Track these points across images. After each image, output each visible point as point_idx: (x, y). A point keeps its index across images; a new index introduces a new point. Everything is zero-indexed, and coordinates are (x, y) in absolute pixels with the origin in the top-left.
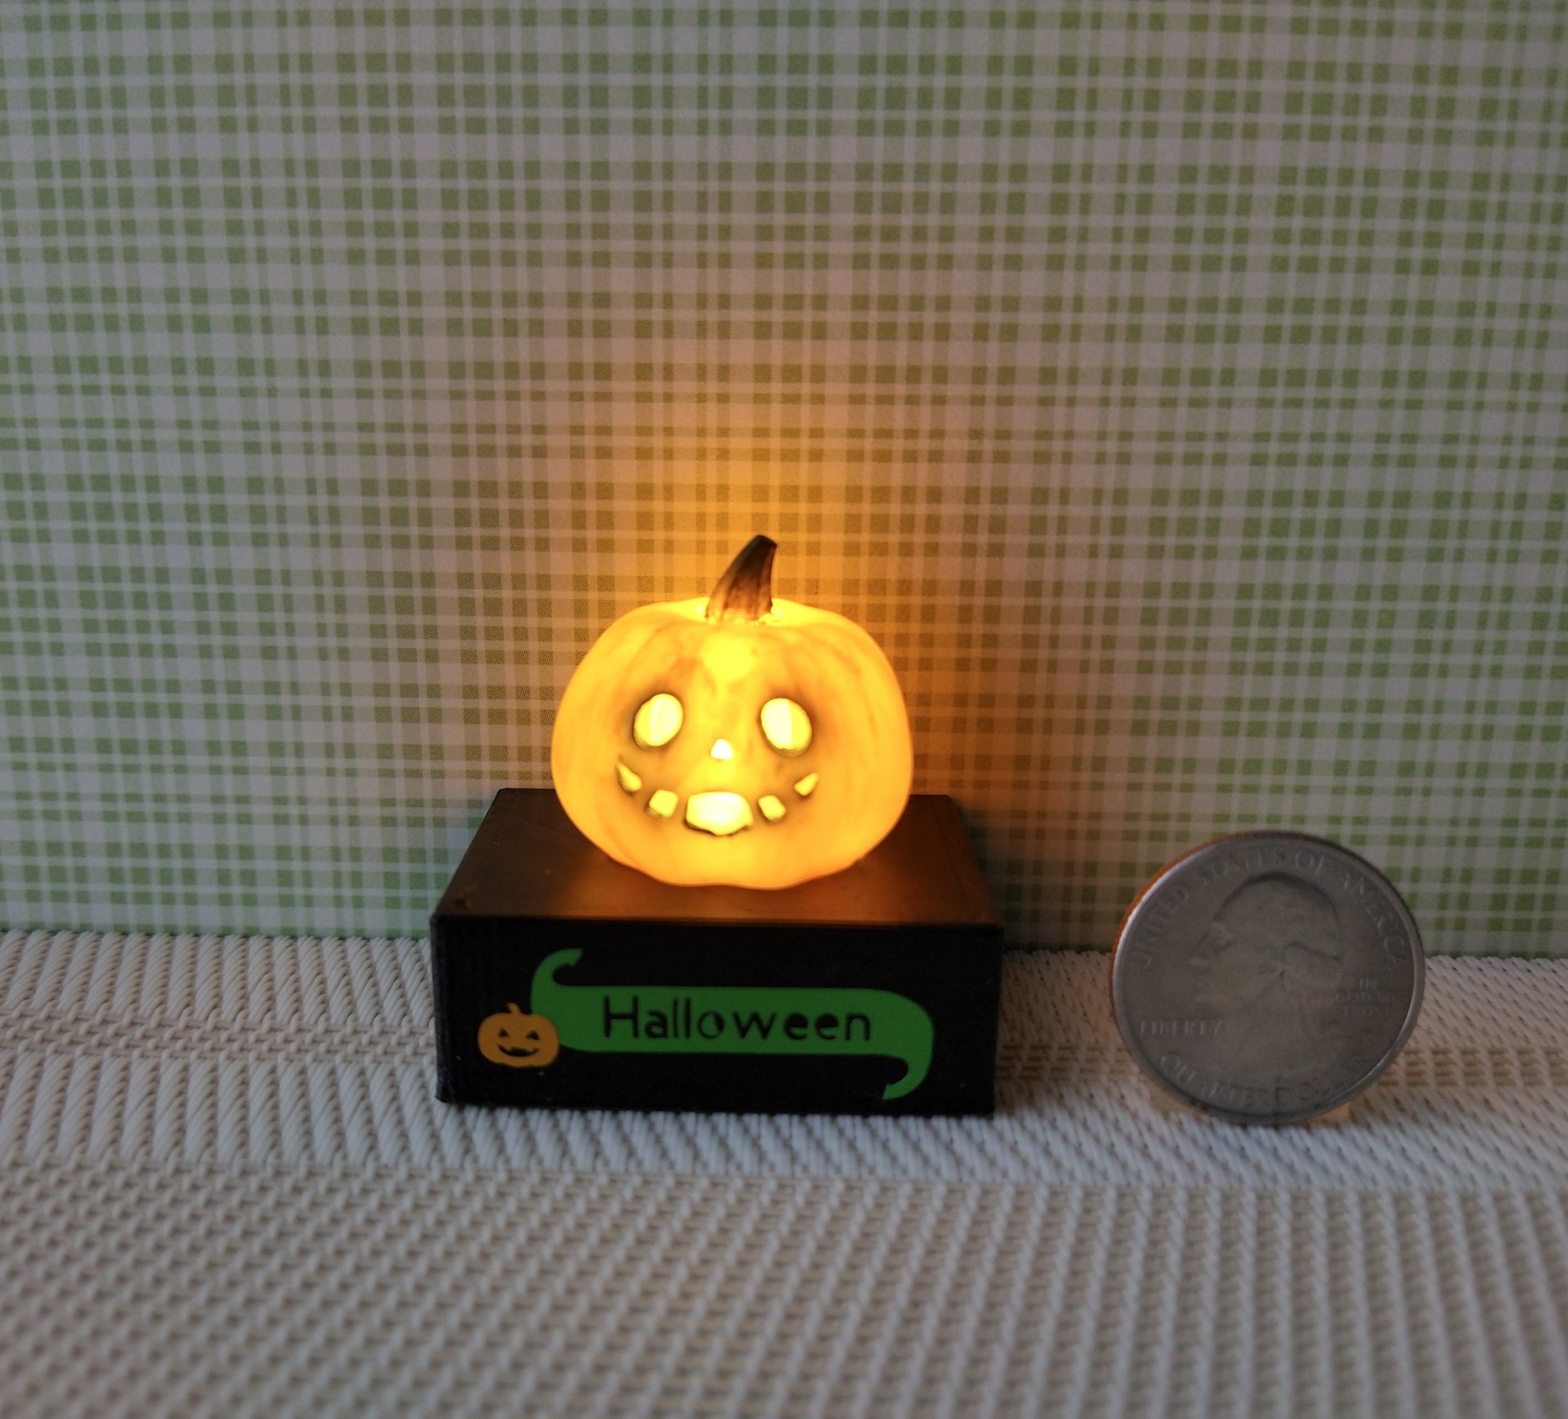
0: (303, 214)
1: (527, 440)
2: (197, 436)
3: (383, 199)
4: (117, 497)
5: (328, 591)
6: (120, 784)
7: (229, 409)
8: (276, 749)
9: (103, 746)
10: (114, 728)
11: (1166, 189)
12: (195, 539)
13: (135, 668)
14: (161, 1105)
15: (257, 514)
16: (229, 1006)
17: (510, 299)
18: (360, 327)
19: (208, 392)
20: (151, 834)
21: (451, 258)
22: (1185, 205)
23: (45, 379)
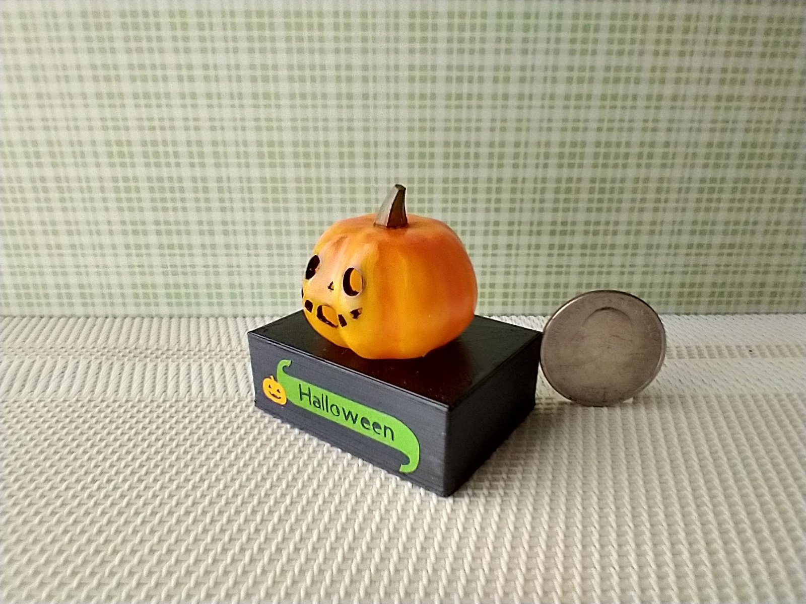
0: (230, 33)
1: (321, 124)
2: (191, 124)
3: (261, 27)
4: (161, 149)
5: (245, 185)
6: (168, 261)
7: (203, 113)
8: (227, 246)
9: (161, 246)
10: (165, 240)
11: (567, 22)
12: (192, 165)
13: (171, 216)
14: (181, 378)
15: (216, 154)
16: (204, 343)
17: (313, 67)
18: (254, 79)
19: (194, 106)
20: (181, 280)
21: (289, 51)
22: (574, 29)
23: (129, 101)
